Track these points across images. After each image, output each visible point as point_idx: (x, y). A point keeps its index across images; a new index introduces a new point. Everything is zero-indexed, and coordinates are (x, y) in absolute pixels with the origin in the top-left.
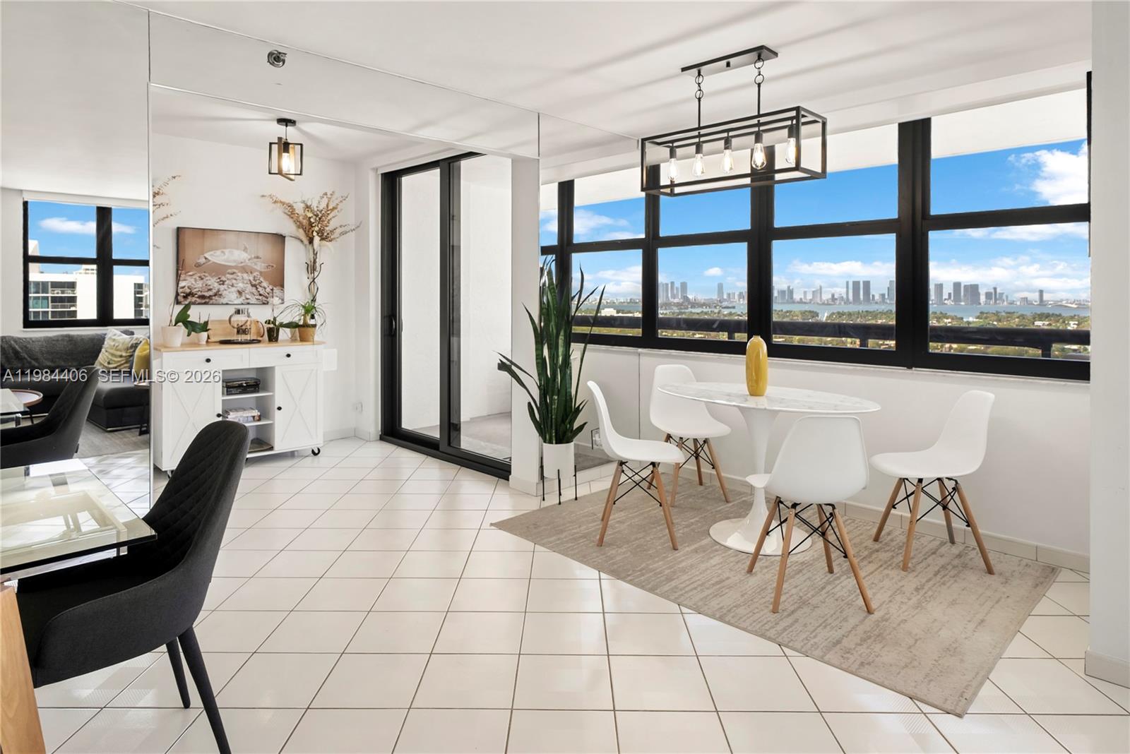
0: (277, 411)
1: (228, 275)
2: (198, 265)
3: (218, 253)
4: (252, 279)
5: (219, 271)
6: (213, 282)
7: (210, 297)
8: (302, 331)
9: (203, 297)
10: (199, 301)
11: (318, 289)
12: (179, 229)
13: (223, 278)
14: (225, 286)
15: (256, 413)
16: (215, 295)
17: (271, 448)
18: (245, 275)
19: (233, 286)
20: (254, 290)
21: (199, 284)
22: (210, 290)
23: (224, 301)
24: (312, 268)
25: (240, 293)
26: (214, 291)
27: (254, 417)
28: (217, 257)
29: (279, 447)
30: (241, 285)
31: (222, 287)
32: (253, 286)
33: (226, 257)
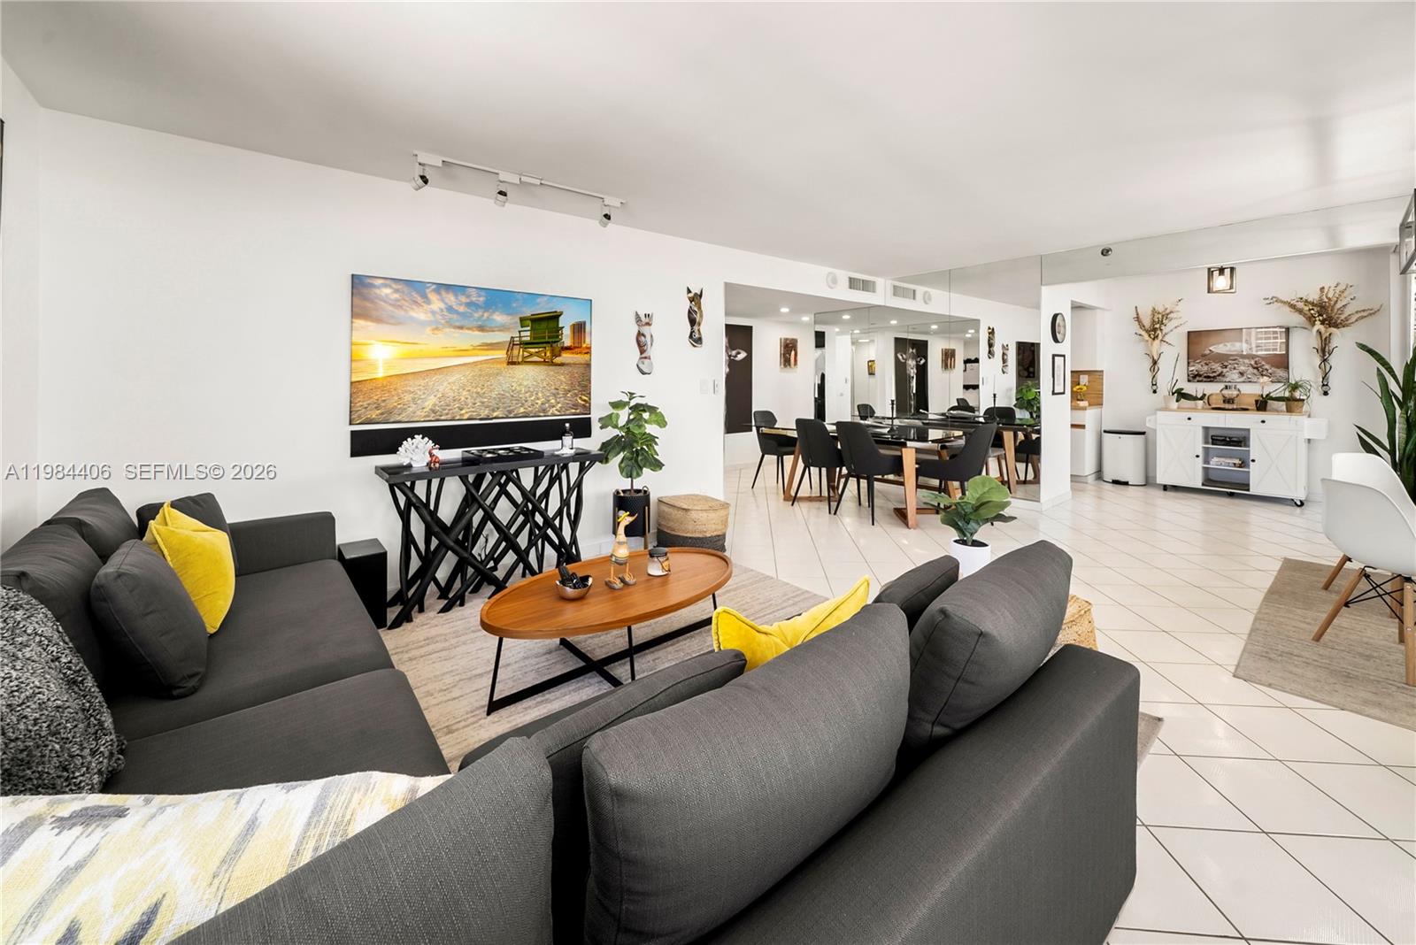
0: (1251, 463)
1: (1230, 362)
2: (1204, 356)
3: (1221, 346)
4: (1253, 363)
5: (1223, 359)
6: (1217, 367)
7: (1214, 377)
8: (1292, 403)
9: (1209, 377)
10: (1205, 379)
11: (1331, 367)
12: (1189, 332)
13: (1226, 364)
14: (1228, 369)
15: (1237, 461)
16: (1219, 375)
17: (1248, 490)
18: (1246, 361)
19: (1235, 369)
20: (1255, 371)
21: (1206, 368)
22: (1215, 372)
23: (1228, 380)
24: (1324, 351)
25: (1242, 374)
26: (1218, 373)
27: (1235, 464)
28: (1220, 349)
29: (1253, 491)
30: (1242, 368)
31: (1225, 370)
32: (1254, 368)
33: (1227, 348)
